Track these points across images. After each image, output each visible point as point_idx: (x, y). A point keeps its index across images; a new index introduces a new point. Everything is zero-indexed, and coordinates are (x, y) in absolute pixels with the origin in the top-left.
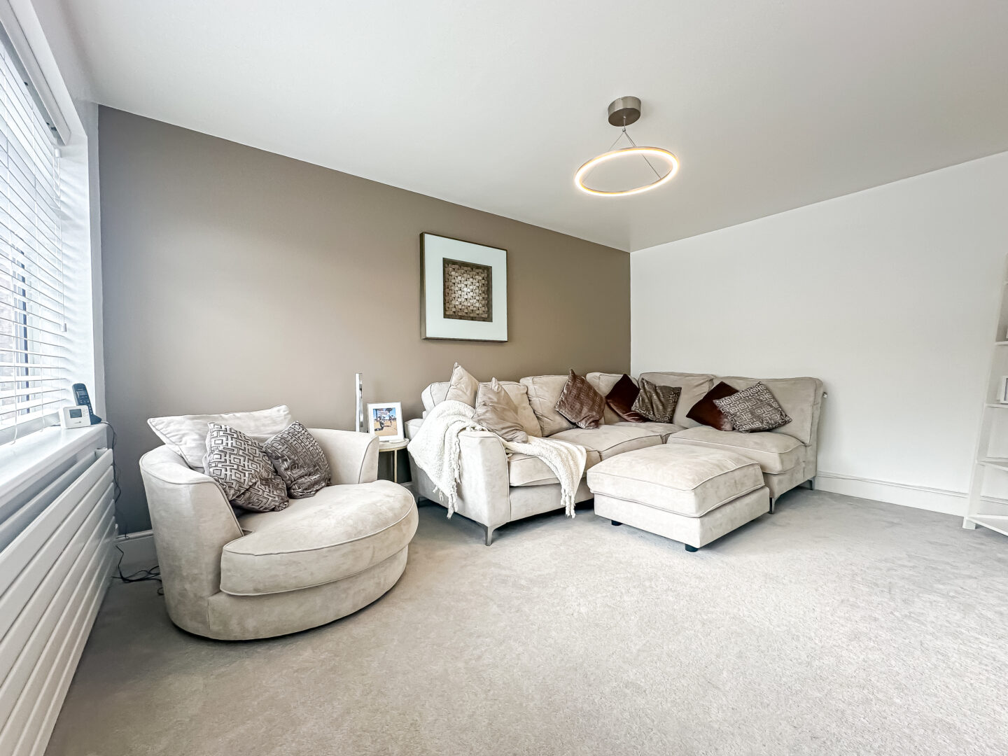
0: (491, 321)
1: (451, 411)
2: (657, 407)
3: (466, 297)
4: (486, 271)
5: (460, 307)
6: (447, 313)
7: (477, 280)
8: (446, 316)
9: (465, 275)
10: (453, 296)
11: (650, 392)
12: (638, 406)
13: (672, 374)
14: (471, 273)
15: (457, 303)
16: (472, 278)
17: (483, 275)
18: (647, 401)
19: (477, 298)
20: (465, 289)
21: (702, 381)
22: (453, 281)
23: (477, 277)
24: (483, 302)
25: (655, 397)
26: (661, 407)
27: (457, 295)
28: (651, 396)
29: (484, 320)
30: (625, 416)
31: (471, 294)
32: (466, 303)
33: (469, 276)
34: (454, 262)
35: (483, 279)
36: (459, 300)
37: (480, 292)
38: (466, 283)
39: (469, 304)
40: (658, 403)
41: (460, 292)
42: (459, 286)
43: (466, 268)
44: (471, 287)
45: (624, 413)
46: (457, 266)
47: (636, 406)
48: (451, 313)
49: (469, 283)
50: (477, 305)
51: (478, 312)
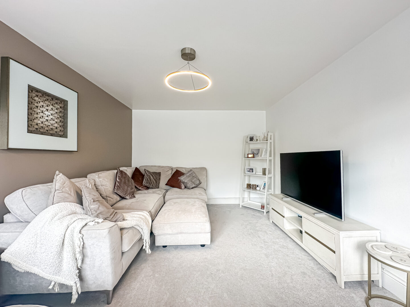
0: (66, 137)
1: (65, 212)
2: (153, 181)
3: (47, 118)
4: (63, 103)
5: (42, 125)
6: (30, 129)
7: (56, 108)
8: (29, 131)
9: (47, 102)
10: (36, 116)
11: (149, 175)
12: (145, 182)
13: (155, 166)
14: (51, 102)
15: (39, 122)
16: (52, 105)
17: (61, 105)
18: (149, 179)
19: (56, 120)
20: (46, 113)
21: (169, 169)
22: (36, 104)
23: (56, 105)
24: (60, 124)
25: (152, 177)
26: (155, 182)
27: (39, 116)
28: (150, 177)
29: (61, 136)
30: (140, 188)
31: (51, 117)
32: (46, 123)
33: (49, 104)
34: (38, 91)
35: (61, 108)
36: (41, 120)
37: (58, 117)
38: (47, 108)
39: (49, 124)
40: (153, 180)
41: (42, 114)
42: (41, 109)
43: (47, 97)
44: (52, 112)
45: (140, 187)
46: (40, 94)
47: (144, 182)
48: (34, 129)
49: (49, 108)
50: (56, 125)
51: (56, 130)
